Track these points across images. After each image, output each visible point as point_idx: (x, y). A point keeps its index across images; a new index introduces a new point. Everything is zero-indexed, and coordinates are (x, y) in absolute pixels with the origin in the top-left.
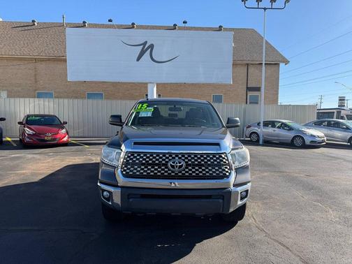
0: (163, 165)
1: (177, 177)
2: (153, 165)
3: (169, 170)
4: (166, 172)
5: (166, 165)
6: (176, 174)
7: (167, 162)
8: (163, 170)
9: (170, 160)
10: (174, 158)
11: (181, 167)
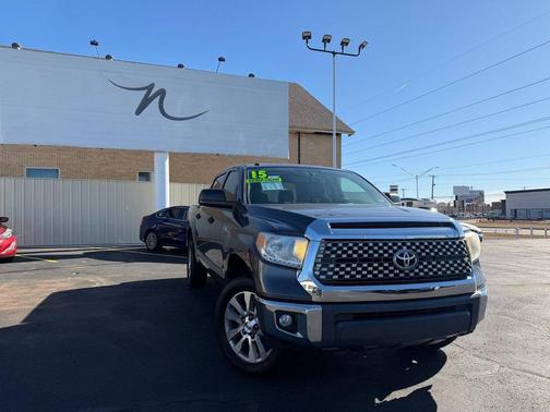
0: (386, 260)
1: (408, 280)
2: (370, 260)
3: (396, 268)
4: (391, 272)
5: (389, 260)
6: (406, 274)
7: (391, 255)
8: (386, 268)
9: (395, 251)
10: (400, 248)
11: (412, 261)
